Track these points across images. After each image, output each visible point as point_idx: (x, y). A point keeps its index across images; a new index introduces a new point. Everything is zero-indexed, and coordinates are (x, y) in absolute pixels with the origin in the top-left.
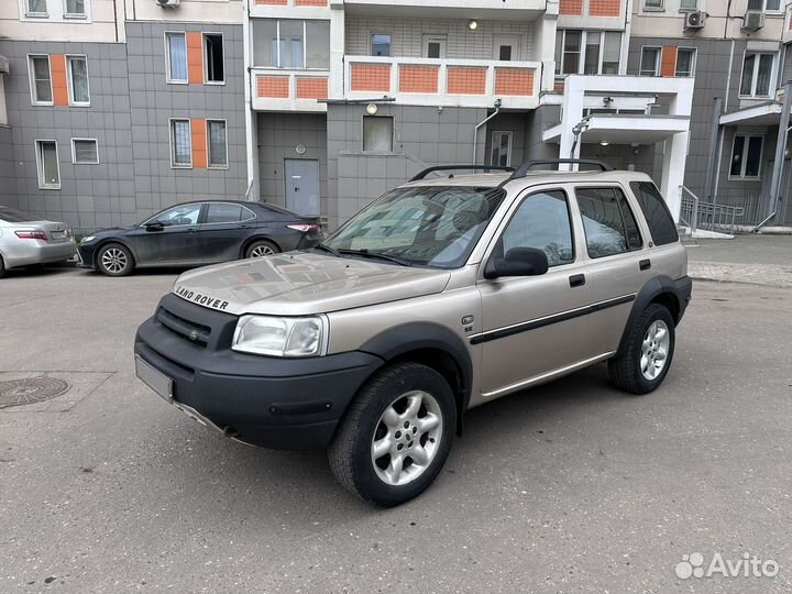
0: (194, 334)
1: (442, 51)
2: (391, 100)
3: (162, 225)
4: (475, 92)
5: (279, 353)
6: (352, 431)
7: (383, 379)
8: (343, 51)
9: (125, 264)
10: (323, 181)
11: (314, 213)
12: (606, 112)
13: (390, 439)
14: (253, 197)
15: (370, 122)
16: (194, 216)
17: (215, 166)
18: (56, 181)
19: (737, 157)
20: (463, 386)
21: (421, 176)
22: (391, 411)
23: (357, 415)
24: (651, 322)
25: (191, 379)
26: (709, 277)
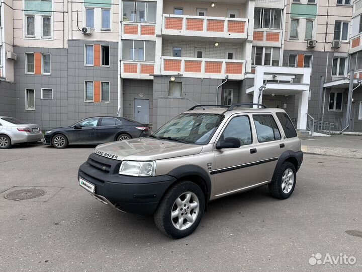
0: (104, 168)
1: (203, 55)
2: (181, 75)
3: (81, 126)
4: (217, 72)
5: (137, 175)
6: (163, 207)
7: (176, 187)
8: (161, 54)
9: (64, 143)
10: (151, 108)
11: (147, 122)
12: (274, 81)
13: (179, 211)
14: (120, 115)
15: (172, 84)
16: (95, 123)
17: (104, 101)
18: (33, 107)
19: (332, 101)
20: (207, 192)
21: (192, 109)
22: (179, 200)
23: (166, 200)
24: (286, 169)
25: (103, 185)
26: (318, 153)
